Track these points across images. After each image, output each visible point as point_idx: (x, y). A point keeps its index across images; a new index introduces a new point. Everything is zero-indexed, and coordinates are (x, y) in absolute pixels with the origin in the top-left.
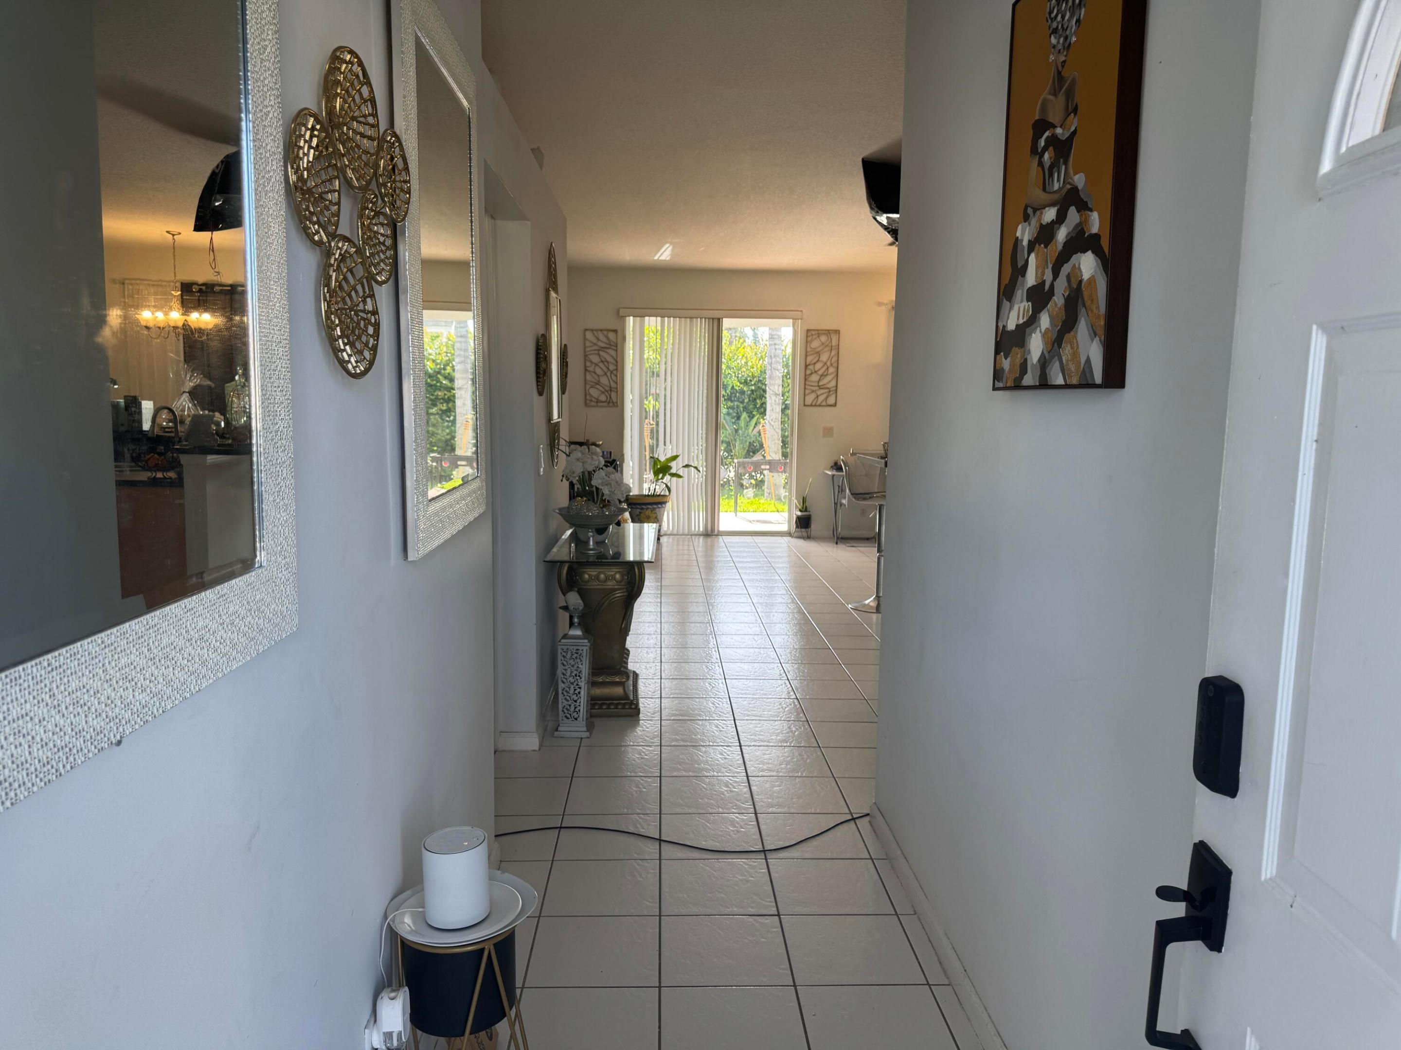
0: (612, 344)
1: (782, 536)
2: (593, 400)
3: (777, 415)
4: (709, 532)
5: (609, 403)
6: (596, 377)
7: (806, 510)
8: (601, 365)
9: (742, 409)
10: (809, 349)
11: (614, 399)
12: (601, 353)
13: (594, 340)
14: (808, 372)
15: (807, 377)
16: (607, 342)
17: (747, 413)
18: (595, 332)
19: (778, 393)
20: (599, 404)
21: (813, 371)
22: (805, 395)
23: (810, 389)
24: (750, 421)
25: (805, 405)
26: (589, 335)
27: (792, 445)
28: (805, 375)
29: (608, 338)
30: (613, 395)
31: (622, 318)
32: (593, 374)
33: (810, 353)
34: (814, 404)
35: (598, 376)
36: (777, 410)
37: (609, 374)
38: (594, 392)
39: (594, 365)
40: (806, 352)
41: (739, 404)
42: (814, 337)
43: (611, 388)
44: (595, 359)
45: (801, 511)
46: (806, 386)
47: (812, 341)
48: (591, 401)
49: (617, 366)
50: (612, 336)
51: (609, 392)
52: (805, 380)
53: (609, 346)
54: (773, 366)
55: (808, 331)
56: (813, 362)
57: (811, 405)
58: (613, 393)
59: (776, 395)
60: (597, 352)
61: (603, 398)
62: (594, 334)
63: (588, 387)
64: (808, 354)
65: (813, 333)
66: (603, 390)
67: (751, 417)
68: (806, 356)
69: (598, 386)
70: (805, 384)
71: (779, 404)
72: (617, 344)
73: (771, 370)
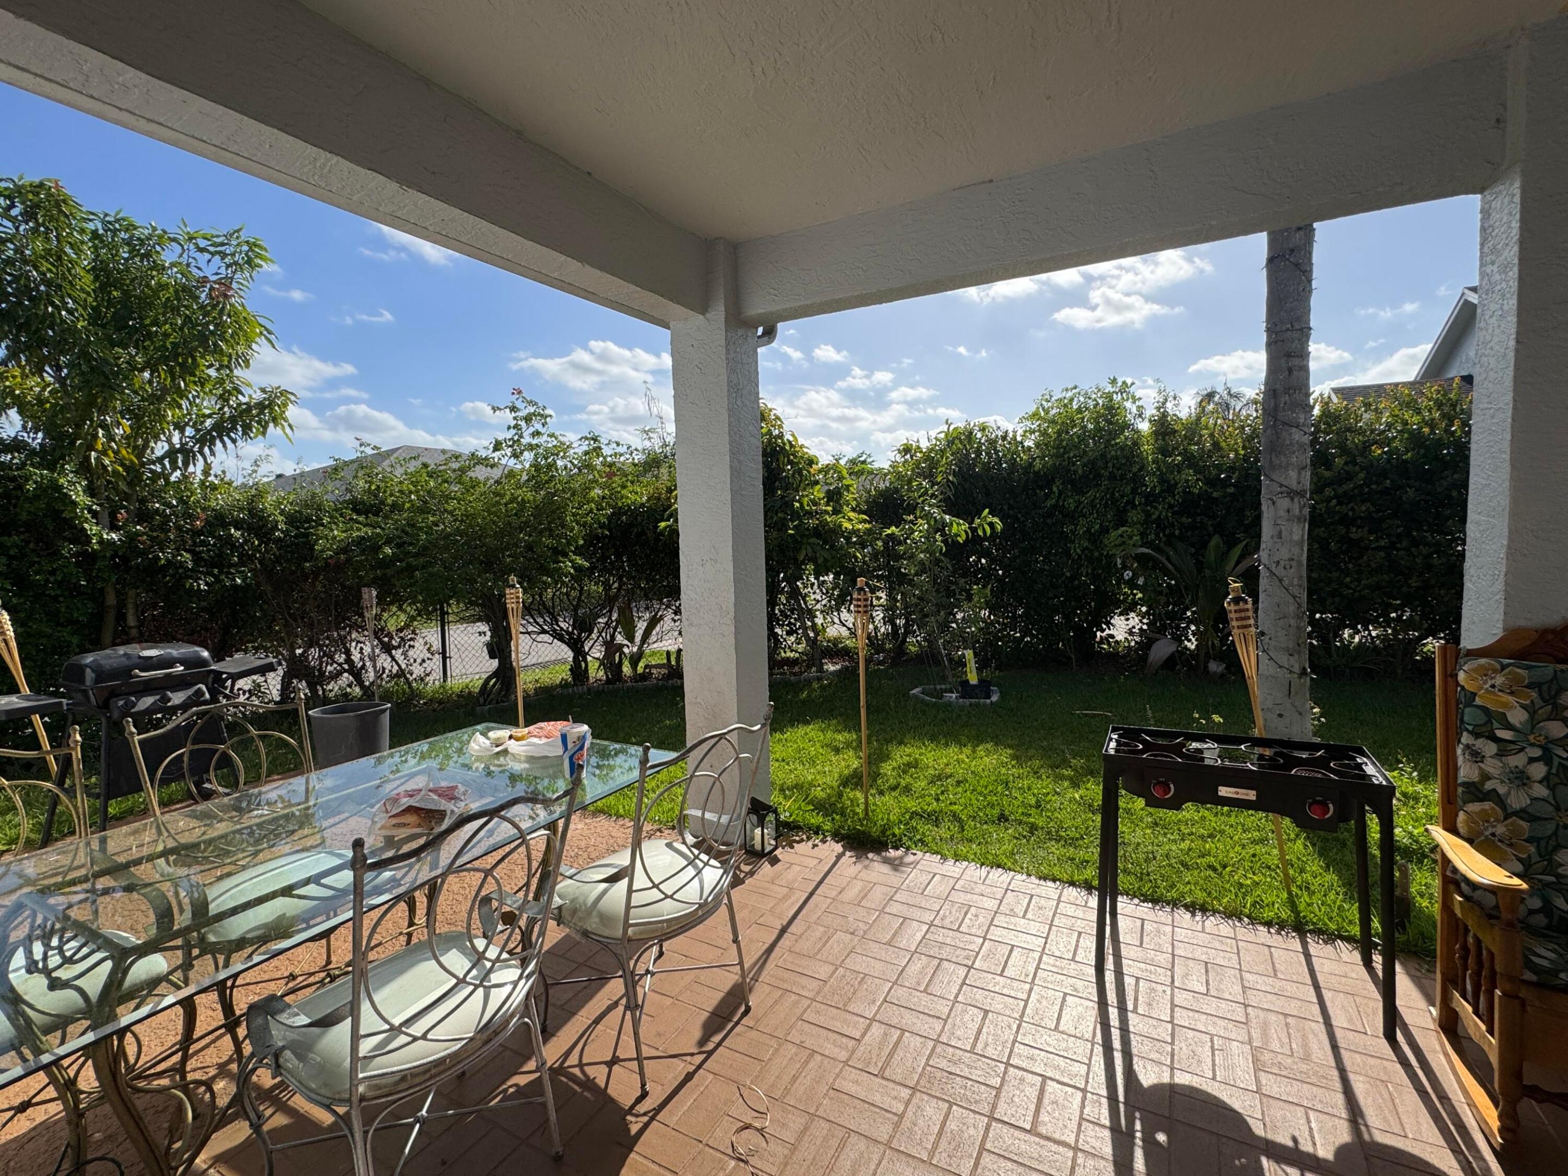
3: (1296, 550)
9: (1211, 529)
17: (1222, 536)
19: (1299, 488)
24: (1228, 551)
36: (1296, 537)
41: (1205, 520)
54: (1280, 415)
59: (1292, 494)
67: (1231, 543)
71: (1300, 519)
73: (1274, 426)
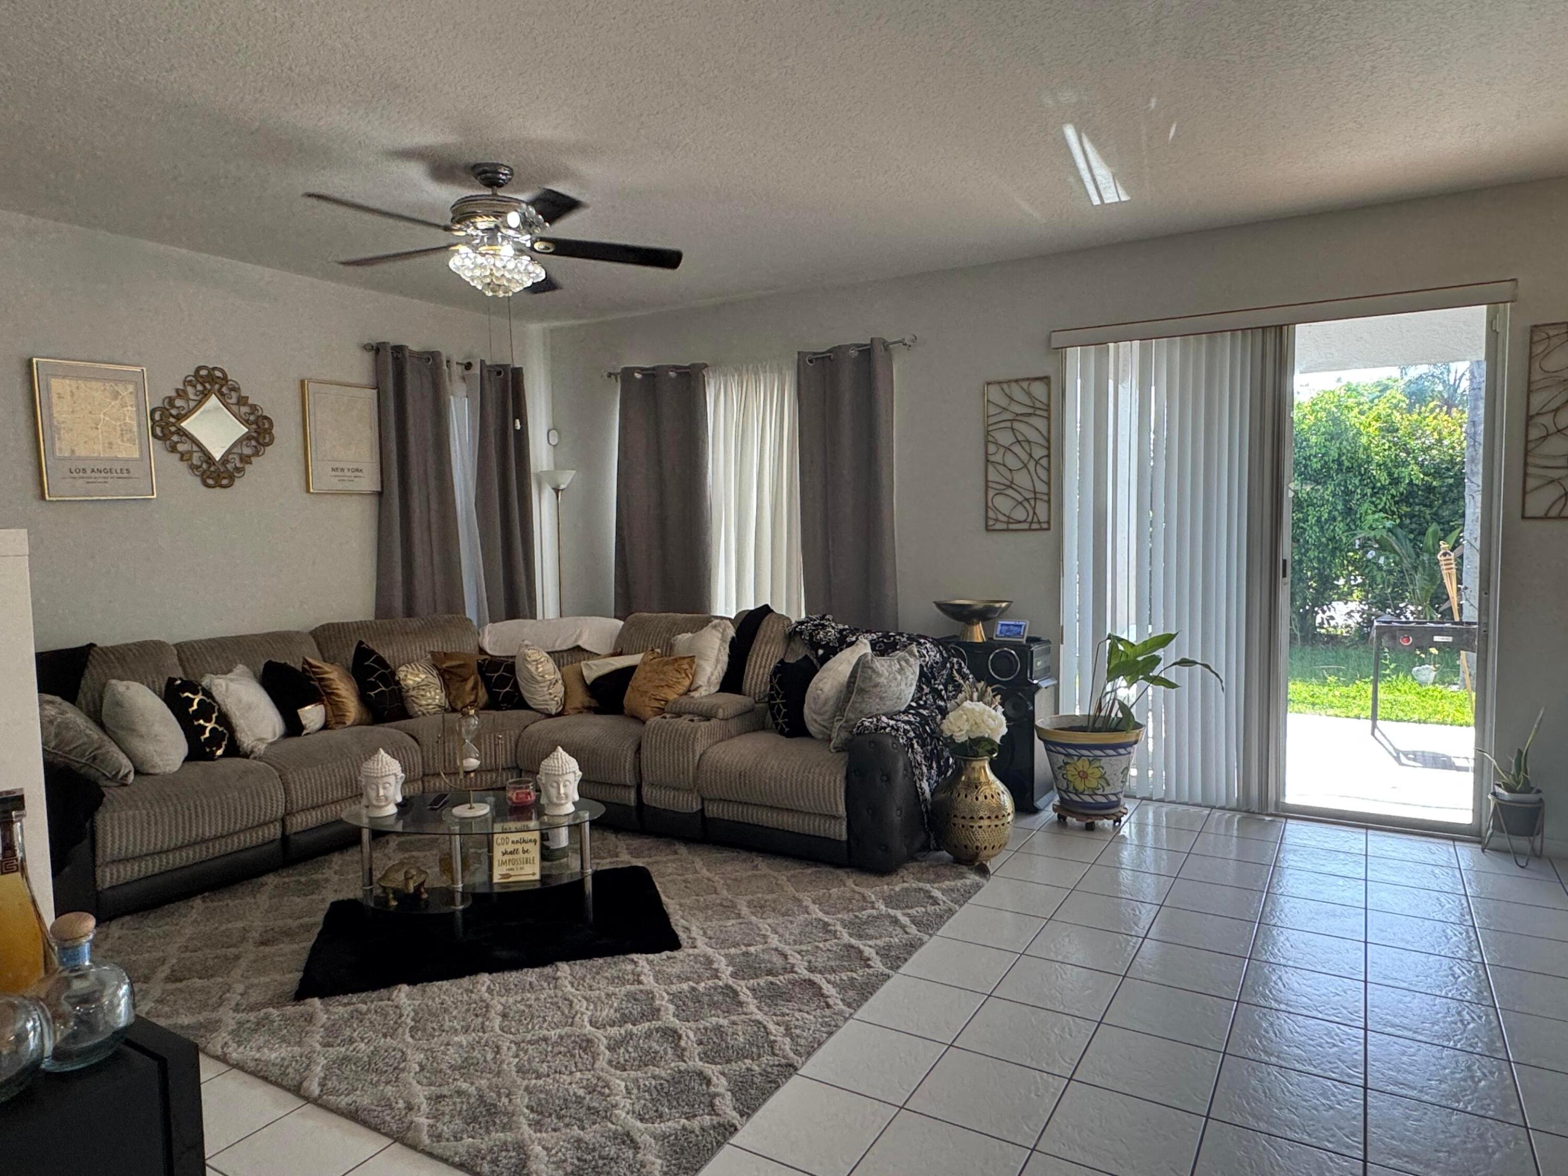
0: (1038, 405)
1: (1454, 839)
2: (1001, 517)
4: (1255, 808)
5: (1031, 523)
6: (1007, 474)
7: (1527, 789)
8: (1017, 449)
10: (1537, 375)
11: (1043, 516)
12: (1016, 425)
13: (1004, 402)
14: (1535, 433)
15: (1531, 446)
16: (1028, 402)
18: (1005, 386)
20: (1011, 526)
21: (1552, 429)
22: (1525, 493)
23: (1540, 477)
25: (1523, 517)
26: (994, 394)
27: (1488, 616)
28: (1527, 442)
29: (1029, 394)
30: (1041, 509)
31: (1059, 352)
32: (1001, 468)
33: (1541, 385)
34: (1553, 513)
35: (1010, 470)
37: (1031, 466)
38: (1003, 504)
39: (1002, 450)
40: (1530, 383)
42: (1555, 341)
43: (1035, 493)
44: (1005, 438)
45: (1509, 789)
46: (1531, 470)
47: (1547, 354)
48: (997, 520)
49: (1049, 448)
50: (1038, 390)
51: (1032, 502)
52: (1527, 453)
53: (1031, 411)
55: (1535, 328)
56: (1554, 405)
57: (1546, 517)
58: (1039, 504)
60: (1008, 424)
61: (1020, 514)
62: (1003, 390)
63: (991, 493)
64: (1533, 387)
65: (1552, 333)
66: (1020, 498)
68: (1529, 392)
69: (1010, 492)
70: (1526, 464)
72: (1049, 405)
